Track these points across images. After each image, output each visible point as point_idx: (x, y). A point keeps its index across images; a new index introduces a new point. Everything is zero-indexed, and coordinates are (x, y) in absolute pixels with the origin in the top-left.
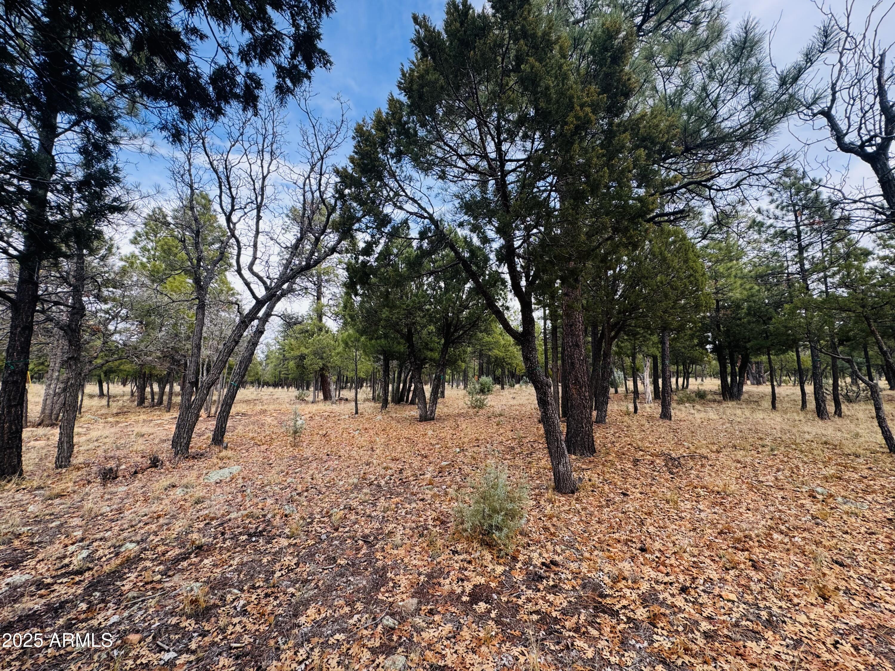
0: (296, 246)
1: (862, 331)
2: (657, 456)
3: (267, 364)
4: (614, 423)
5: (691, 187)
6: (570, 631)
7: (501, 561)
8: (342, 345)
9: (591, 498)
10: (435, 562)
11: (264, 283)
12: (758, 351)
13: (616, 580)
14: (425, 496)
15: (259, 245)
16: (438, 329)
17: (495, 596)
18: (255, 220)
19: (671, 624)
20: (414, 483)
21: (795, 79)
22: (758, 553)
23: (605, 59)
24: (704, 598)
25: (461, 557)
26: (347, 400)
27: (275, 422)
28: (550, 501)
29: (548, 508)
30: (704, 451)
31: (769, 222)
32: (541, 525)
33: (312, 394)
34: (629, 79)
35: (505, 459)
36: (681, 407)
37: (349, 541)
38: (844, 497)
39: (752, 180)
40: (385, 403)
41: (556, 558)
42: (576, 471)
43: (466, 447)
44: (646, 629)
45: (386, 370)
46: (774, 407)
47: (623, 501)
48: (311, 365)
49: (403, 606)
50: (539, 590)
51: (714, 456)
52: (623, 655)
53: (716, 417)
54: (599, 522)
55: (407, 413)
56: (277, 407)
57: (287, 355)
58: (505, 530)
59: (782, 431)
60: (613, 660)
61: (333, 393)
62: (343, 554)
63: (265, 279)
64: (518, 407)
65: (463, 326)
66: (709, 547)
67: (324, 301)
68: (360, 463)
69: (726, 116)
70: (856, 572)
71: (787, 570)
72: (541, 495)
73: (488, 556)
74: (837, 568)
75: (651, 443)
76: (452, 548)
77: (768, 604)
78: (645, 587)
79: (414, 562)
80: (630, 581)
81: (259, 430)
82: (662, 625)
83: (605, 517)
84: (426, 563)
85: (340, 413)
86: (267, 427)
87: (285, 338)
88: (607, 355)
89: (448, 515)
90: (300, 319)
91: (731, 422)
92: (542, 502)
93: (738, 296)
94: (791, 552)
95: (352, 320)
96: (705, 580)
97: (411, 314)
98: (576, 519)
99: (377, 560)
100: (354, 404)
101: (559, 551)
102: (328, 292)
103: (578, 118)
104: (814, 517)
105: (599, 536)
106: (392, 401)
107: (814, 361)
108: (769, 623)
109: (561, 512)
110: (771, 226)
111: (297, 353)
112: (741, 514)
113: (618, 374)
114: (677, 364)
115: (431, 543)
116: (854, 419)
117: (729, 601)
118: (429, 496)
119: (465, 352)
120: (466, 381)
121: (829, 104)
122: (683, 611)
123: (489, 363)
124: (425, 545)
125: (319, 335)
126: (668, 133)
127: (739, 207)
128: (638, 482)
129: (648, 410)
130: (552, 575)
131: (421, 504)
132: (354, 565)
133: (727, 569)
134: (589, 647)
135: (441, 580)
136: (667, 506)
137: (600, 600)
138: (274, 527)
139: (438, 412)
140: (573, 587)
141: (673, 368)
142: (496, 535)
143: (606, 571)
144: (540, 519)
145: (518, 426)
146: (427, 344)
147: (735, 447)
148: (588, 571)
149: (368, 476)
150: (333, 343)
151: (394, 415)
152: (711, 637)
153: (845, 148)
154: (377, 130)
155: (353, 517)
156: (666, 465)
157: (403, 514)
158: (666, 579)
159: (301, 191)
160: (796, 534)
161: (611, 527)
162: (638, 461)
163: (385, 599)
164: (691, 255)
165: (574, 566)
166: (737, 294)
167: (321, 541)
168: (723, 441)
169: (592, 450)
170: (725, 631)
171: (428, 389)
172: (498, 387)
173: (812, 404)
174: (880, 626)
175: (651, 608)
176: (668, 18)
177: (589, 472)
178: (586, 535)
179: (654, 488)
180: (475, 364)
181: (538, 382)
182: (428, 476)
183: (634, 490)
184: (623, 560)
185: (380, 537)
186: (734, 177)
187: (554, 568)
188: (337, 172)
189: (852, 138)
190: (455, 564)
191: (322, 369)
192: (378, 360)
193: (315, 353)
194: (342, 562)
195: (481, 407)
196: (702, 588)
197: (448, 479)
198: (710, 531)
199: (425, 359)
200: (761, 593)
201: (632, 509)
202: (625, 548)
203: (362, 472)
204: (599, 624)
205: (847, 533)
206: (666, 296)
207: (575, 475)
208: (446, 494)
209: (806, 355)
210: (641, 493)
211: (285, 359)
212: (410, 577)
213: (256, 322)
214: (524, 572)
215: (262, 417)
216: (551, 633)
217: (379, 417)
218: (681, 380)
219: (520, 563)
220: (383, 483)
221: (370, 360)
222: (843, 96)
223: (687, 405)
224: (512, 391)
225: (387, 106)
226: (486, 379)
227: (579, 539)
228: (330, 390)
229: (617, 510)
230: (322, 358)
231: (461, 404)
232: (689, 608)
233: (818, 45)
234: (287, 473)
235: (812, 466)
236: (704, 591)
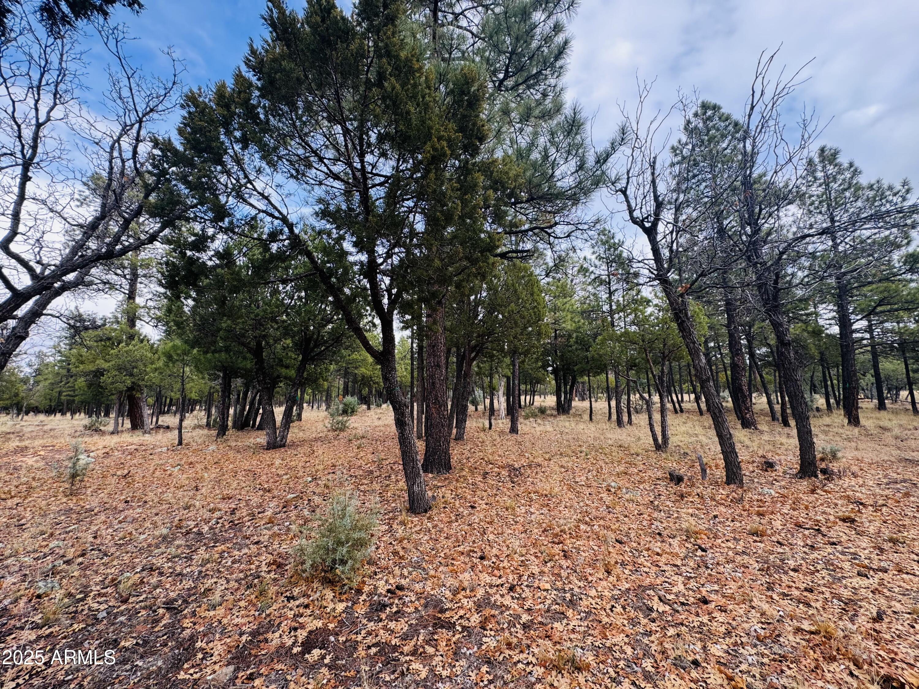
0: (93, 226)
1: (643, 359)
2: (503, 468)
3: (37, 383)
4: (471, 439)
5: (536, 231)
6: (407, 655)
7: (344, 597)
8: (163, 359)
9: (443, 515)
10: (264, 615)
11: (30, 270)
12: (582, 373)
13: (455, 593)
14: (261, 539)
15: (23, 215)
16: (295, 344)
17: (332, 639)
18: (18, 180)
19: (498, 623)
20: (249, 524)
21: (605, 161)
22: (569, 544)
23: (462, 101)
24: (527, 593)
25: (297, 602)
26: (168, 427)
27: (41, 464)
28: (403, 523)
29: (400, 531)
30: (540, 460)
31: (591, 269)
32: (391, 549)
33: (112, 422)
34: (483, 126)
35: (362, 485)
36: (527, 422)
37: (143, 612)
38: (627, 488)
39: (578, 233)
40: (223, 430)
41: (403, 582)
42: (431, 490)
43: (319, 474)
44: (477, 634)
45: (226, 389)
46: (591, 419)
47: (470, 514)
48: (112, 383)
49: (213, 680)
50: (381, 620)
51: (546, 463)
52: (454, 666)
53: (551, 429)
54: (447, 538)
55: (252, 440)
56: (48, 441)
57: (74, 370)
58: (350, 562)
59: (595, 439)
60: (445, 673)
61: (147, 420)
62: (131, 632)
63: (32, 264)
64: (382, 428)
65: (326, 342)
66: (534, 545)
67: (139, 301)
68: (175, 507)
69: (560, 177)
70: (629, 547)
71: (587, 554)
72: (394, 518)
73: (329, 594)
74: (618, 545)
75: (500, 456)
76: (288, 594)
77: (571, 586)
78: (480, 592)
79: (236, 621)
80: (468, 591)
81: (7, 478)
82: (491, 626)
83: (452, 532)
84: (251, 619)
85: (155, 445)
86: (23, 472)
87: (71, 346)
88: (467, 375)
89: (287, 556)
90: (99, 323)
91: (561, 433)
92: (395, 526)
93: (569, 327)
94: (591, 539)
95: (179, 328)
96: (529, 576)
97: (261, 325)
98: (426, 538)
99: (184, 629)
100: (176, 432)
101: (406, 574)
102: (145, 290)
103: (435, 149)
104: (608, 507)
105: (445, 551)
106: (234, 427)
107: (616, 382)
108: (572, 603)
109: (412, 533)
110: (592, 272)
111: (91, 367)
112: (560, 512)
113: (479, 393)
114: (525, 383)
115: (262, 593)
116: (639, 426)
117: (544, 590)
118: (267, 537)
119: (327, 370)
120: (328, 401)
121: (624, 185)
122: (508, 608)
123: (355, 381)
124: (253, 597)
125: (127, 345)
126: (515, 181)
127: (571, 254)
128: (485, 494)
129: (501, 425)
130: (396, 601)
131: (254, 548)
132: (146, 642)
133: (546, 562)
134: (424, 667)
135: (270, 636)
136: (507, 513)
137: (440, 615)
138: (12, 617)
139: (291, 437)
140: (416, 608)
141: (523, 387)
142: (339, 570)
143: (448, 585)
144: (391, 543)
145: (380, 448)
146: (281, 360)
147: (561, 454)
148: (432, 589)
149: (184, 523)
150: (149, 355)
151: (233, 444)
152: (529, 626)
153: (634, 221)
154: (217, 105)
155: (154, 580)
156: (509, 476)
157: (229, 563)
158: (499, 582)
159: (107, 156)
160: (595, 523)
161: (457, 541)
162: (487, 473)
163: (188, 676)
164: (536, 290)
165: (418, 587)
166: (569, 326)
167: (98, 621)
168: (554, 449)
169: (448, 467)
170: (540, 619)
171: (279, 412)
172: (365, 407)
173: (614, 417)
174: (640, 586)
175: (484, 613)
176: (524, 82)
177: (443, 489)
178: (434, 552)
179: (498, 498)
180: (340, 383)
181: (396, 402)
182: (269, 513)
183: (481, 502)
184: (464, 571)
185: (193, 598)
186: (567, 229)
187: (400, 593)
188: (156, 143)
189: (637, 214)
190: (289, 612)
191: (130, 389)
192: (217, 378)
193: (120, 369)
194: (127, 644)
195: (342, 430)
196: (525, 583)
197: (293, 514)
198: (536, 531)
199: (279, 377)
200: (568, 578)
201: (477, 521)
202: (467, 560)
203: (178, 518)
204: (436, 640)
205: (626, 516)
206: (516, 323)
207: (430, 493)
208: (289, 529)
209: (612, 377)
210: (486, 504)
211: (70, 375)
212: (228, 640)
213: (12, 323)
214: (368, 604)
215: (18, 458)
216: (388, 663)
217: (213, 447)
218: (528, 398)
219: (364, 595)
220: (206, 528)
221: (203, 378)
222: (633, 180)
223: (531, 419)
224: (379, 411)
225: (232, 81)
226: (350, 399)
227: (427, 558)
228: (142, 416)
229: (464, 523)
230: (131, 375)
231: (320, 426)
232: (514, 605)
233: (619, 139)
234: (52, 535)
235: (610, 465)
236: (527, 586)
